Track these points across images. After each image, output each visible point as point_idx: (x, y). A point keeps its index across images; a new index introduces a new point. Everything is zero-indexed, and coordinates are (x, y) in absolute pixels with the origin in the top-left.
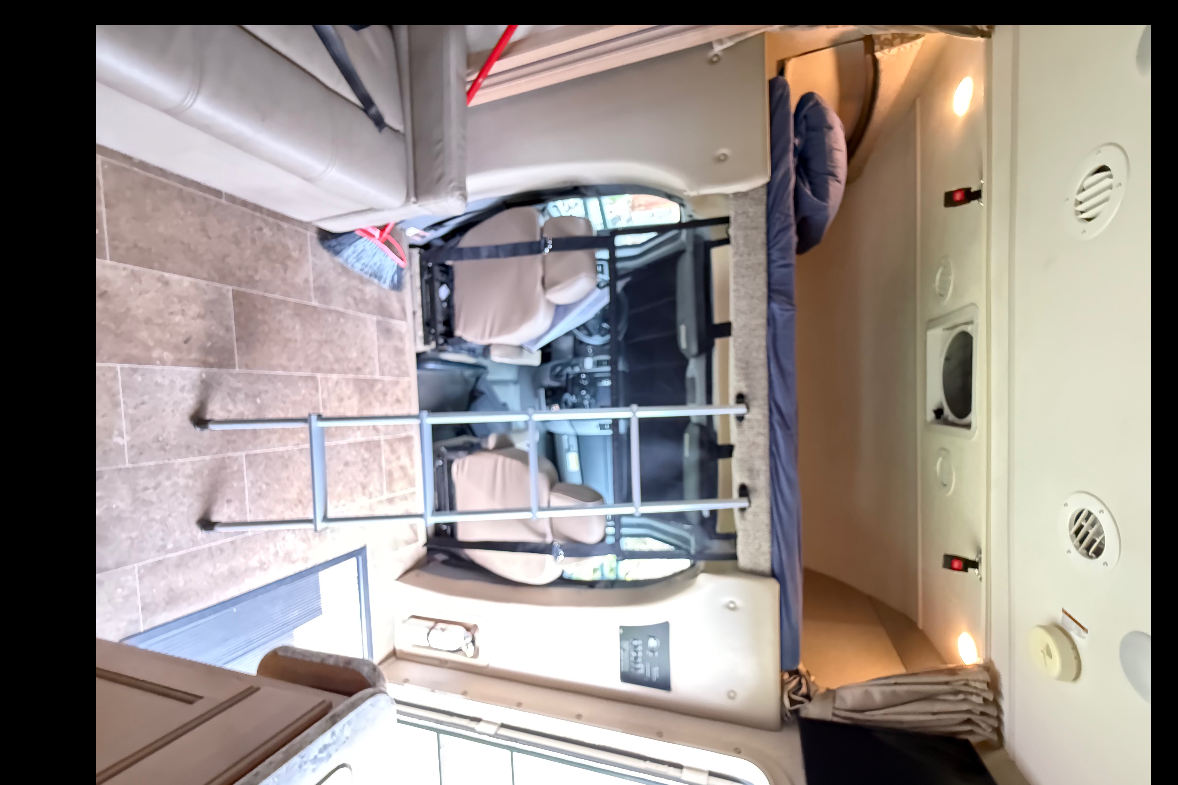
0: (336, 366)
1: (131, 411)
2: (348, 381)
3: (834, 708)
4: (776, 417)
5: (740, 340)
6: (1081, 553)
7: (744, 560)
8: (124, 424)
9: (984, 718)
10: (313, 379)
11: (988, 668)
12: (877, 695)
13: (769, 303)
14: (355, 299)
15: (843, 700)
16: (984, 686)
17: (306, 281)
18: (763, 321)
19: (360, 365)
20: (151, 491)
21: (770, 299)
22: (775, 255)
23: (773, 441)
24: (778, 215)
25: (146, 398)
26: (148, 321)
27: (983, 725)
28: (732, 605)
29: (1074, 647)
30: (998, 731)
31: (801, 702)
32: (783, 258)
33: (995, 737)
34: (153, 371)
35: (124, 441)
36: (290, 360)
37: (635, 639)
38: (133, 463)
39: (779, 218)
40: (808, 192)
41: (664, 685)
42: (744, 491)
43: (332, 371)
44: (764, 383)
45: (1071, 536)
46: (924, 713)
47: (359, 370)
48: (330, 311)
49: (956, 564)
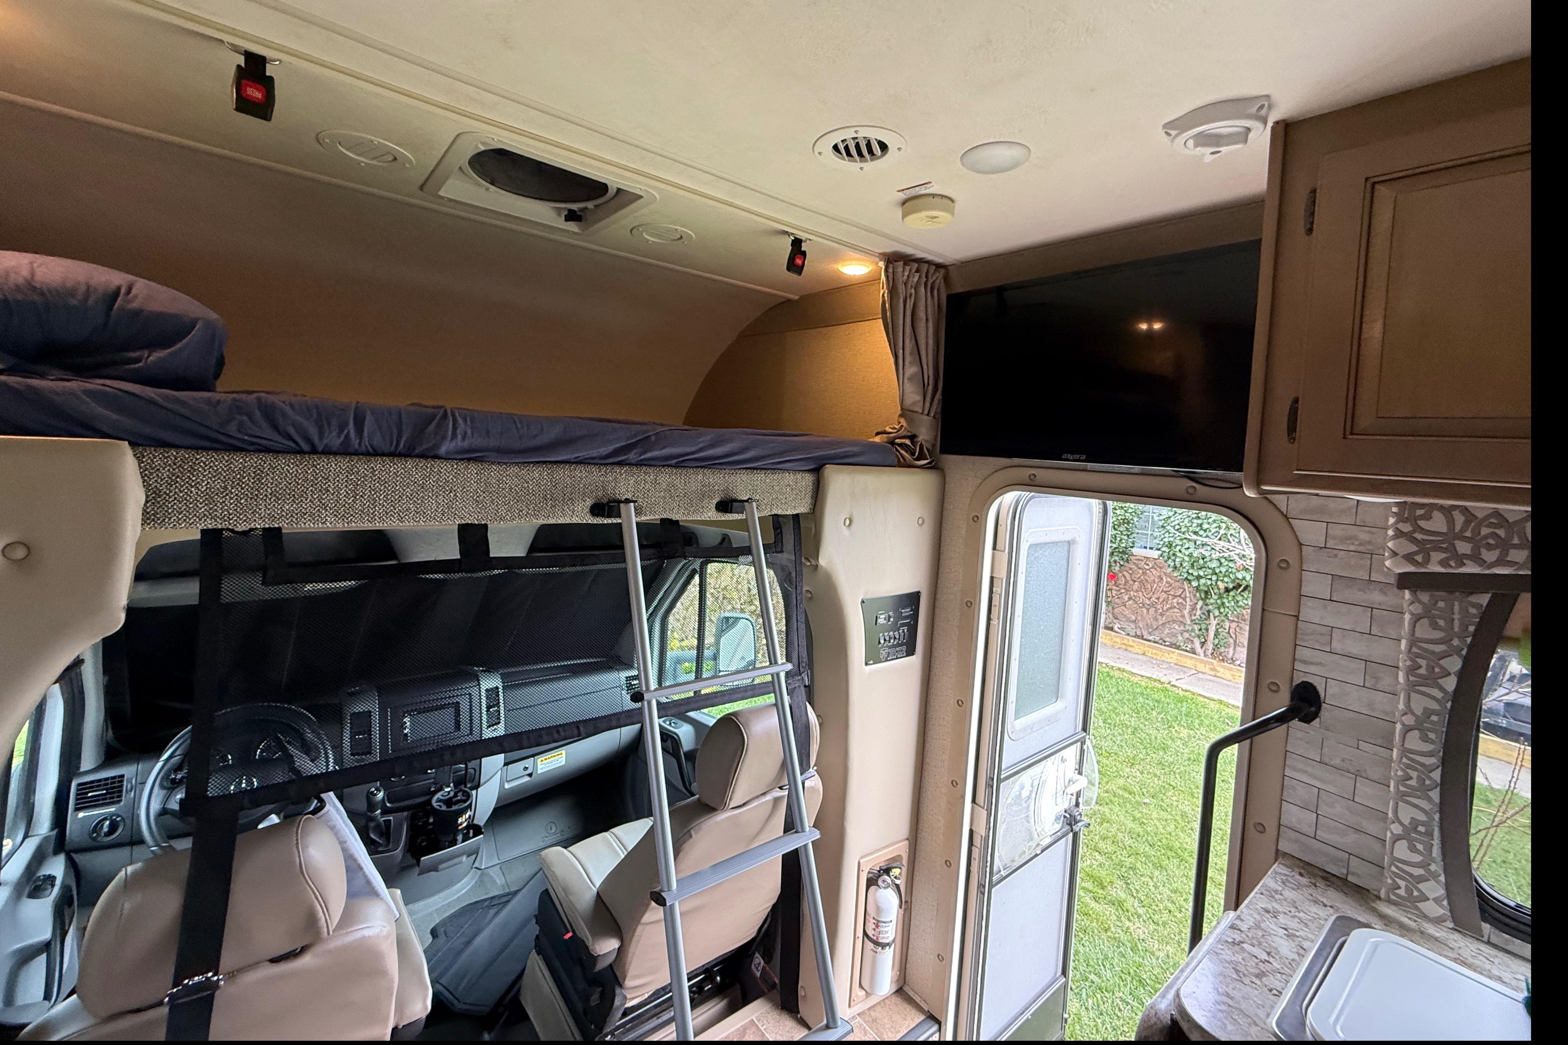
3: (922, 413)
4: (632, 456)
5: (503, 511)
6: (872, 160)
7: (802, 508)
9: (930, 276)
11: (893, 259)
12: (911, 370)
13: (436, 457)
15: (914, 403)
16: (908, 268)
18: (473, 468)
21: (431, 455)
22: (334, 440)
23: (665, 462)
24: (232, 429)
27: (934, 278)
28: (848, 522)
29: (934, 196)
30: (939, 266)
31: (921, 446)
32: (342, 428)
33: (942, 271)
37: (880, 643)
39: (241, 428)
40: (158, 355)
41: (913, 599)
42: (725, 506)
44: (580, 472)
45: (849, 161)
46: (927, 328)
49: (799, 261)
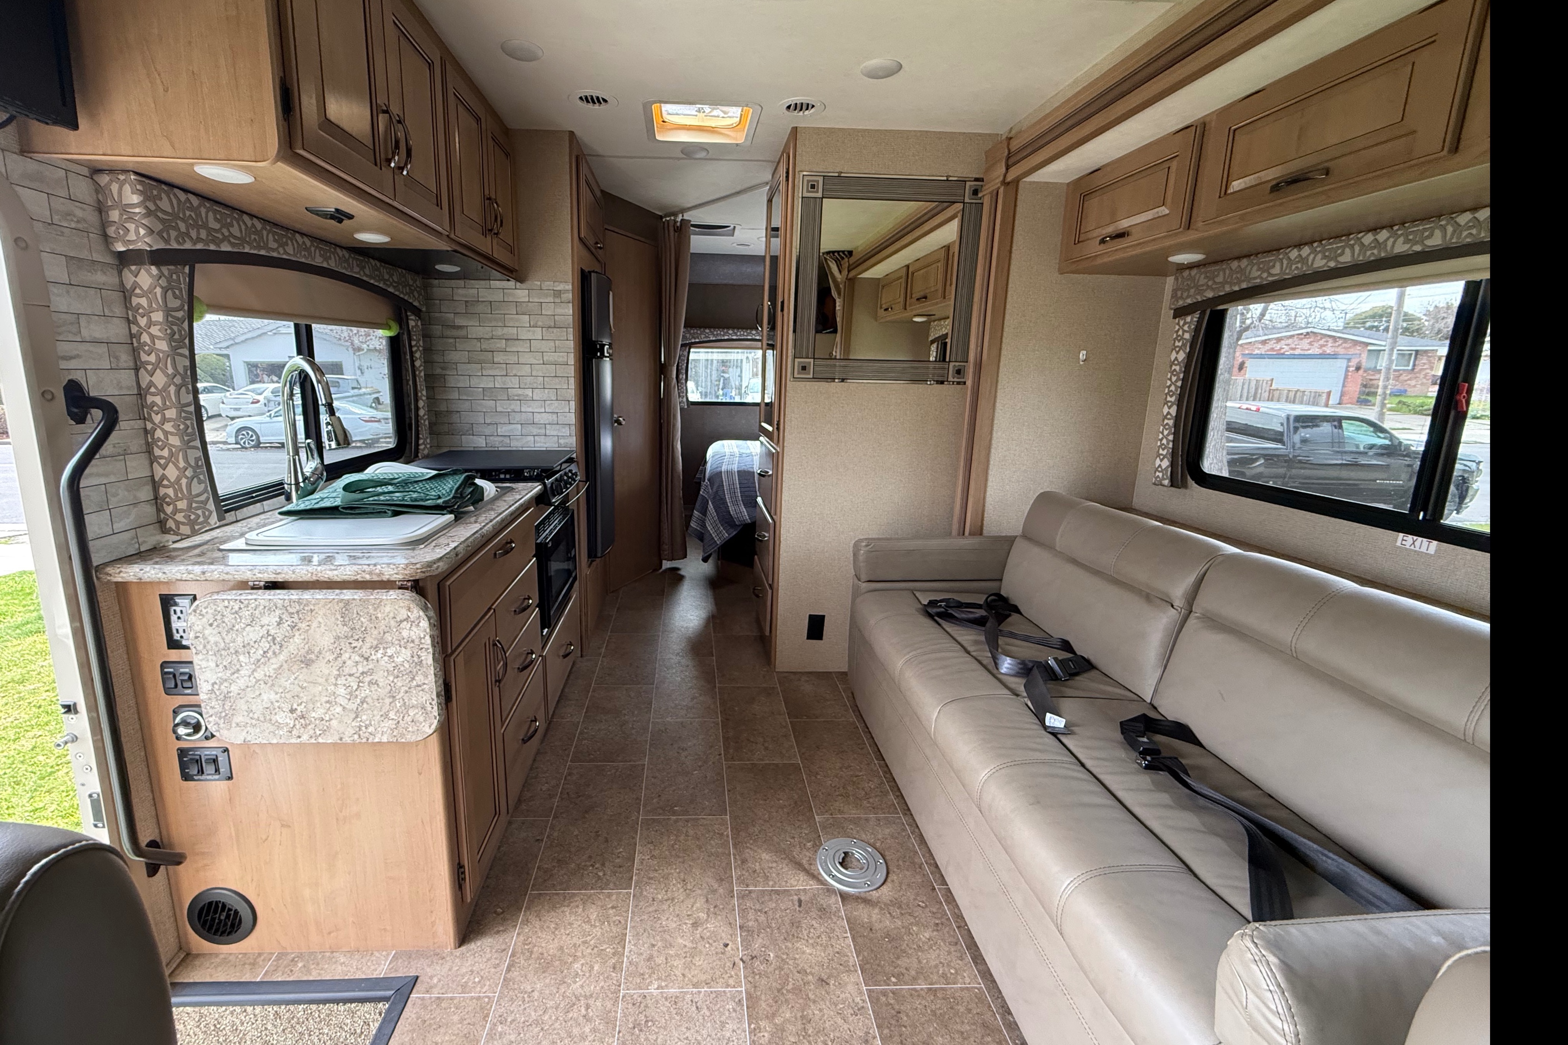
1: (688, 997)
8: (673, 991)
20: (583, 1011)
25: (705, 1011)
26: (806, 1020)
34: (740, 1021)
35: (653, 990)
38: (624, 997)
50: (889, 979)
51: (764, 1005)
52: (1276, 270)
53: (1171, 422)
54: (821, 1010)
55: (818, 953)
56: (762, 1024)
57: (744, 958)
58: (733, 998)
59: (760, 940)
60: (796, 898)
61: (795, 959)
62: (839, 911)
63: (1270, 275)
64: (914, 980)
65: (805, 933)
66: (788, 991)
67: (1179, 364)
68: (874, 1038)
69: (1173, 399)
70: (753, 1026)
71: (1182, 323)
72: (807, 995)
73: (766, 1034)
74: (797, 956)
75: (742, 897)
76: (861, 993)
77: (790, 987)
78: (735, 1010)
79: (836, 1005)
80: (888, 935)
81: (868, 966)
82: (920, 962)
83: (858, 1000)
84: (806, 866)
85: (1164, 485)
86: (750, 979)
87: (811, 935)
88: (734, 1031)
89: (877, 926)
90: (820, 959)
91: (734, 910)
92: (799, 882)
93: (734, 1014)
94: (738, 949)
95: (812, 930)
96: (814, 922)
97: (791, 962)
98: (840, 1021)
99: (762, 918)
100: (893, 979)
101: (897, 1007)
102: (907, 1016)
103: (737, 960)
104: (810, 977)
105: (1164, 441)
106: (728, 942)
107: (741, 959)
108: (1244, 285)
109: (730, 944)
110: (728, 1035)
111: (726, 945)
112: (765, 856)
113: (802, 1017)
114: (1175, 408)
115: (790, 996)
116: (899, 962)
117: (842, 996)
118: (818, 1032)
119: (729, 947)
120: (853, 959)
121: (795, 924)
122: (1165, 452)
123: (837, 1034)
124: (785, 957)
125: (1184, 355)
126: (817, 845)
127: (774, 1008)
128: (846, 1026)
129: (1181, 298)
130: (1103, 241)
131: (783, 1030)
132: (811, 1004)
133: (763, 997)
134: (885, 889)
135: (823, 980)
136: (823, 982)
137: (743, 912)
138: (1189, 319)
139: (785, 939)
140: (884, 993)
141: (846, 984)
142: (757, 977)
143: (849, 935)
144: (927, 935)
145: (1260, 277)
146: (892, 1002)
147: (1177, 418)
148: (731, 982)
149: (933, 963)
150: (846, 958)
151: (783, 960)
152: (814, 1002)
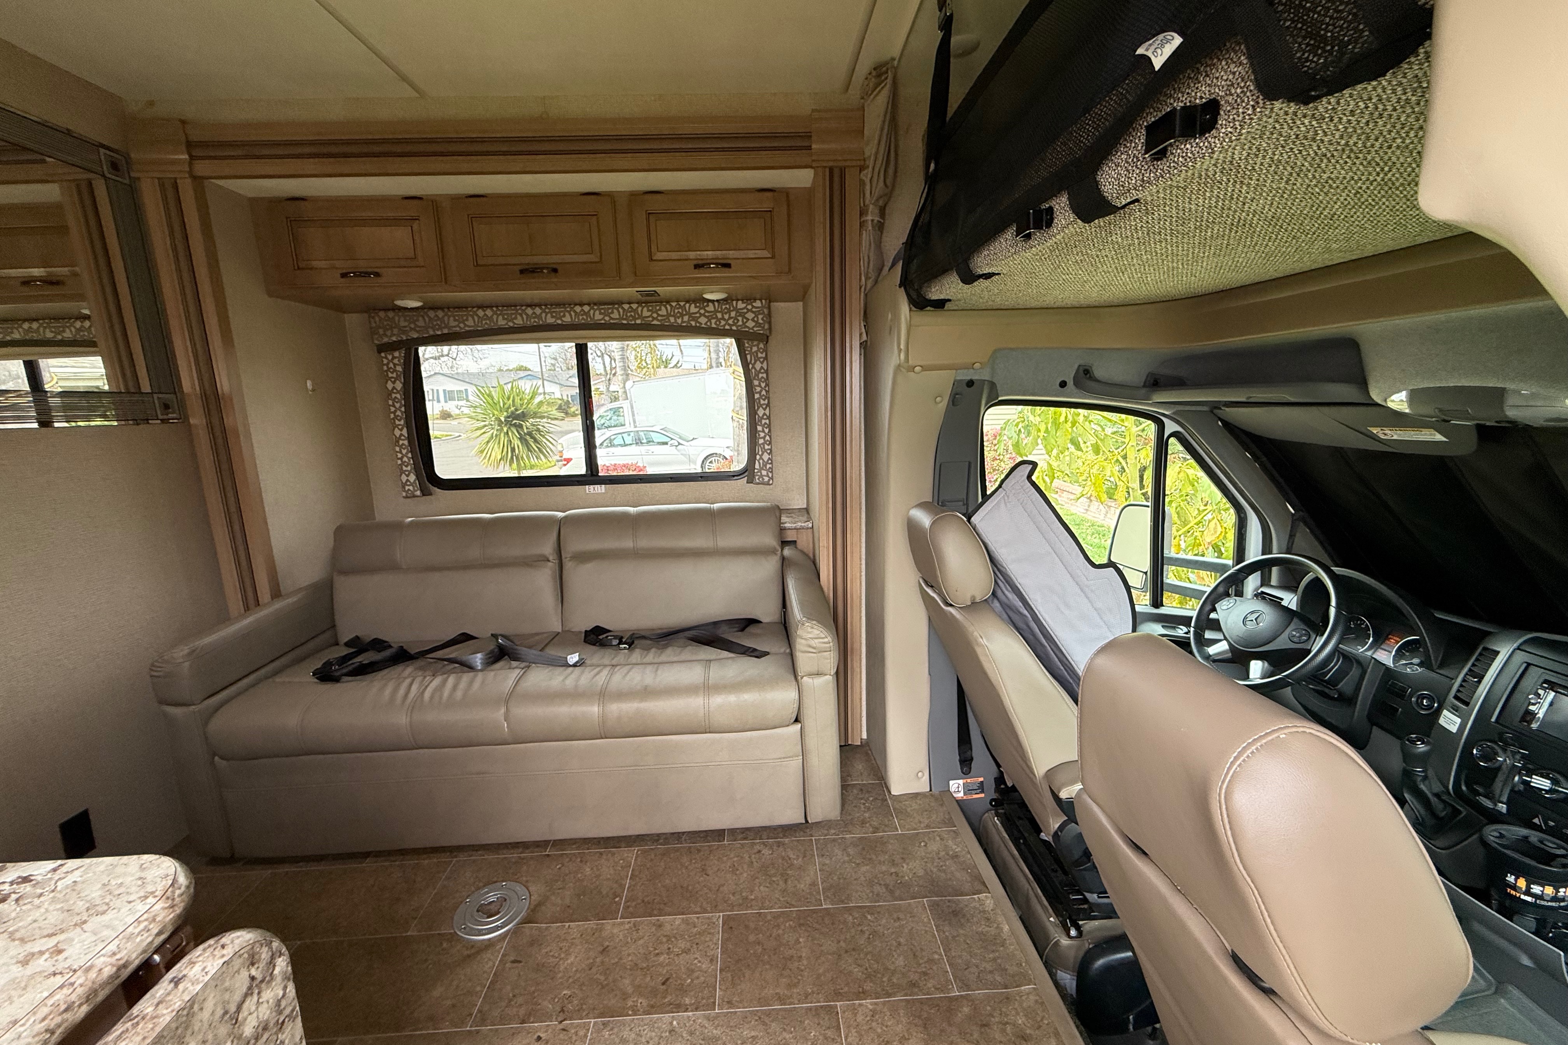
0: (868, 986)
2: (894, 1009)
10: (831, 1011)
14: (887, 886)
17: (814, 884)
19: (914, 977)
26: (634, 968)
34: (624, 1024)
36: (790, 986)
43: (862, 994)
47: (913, 985)
48: (849, 910)
50: (615, 902)
51: (613, 1001)
52: (470, 322)
53: (406, 442)
54: (629, 955)
55: (576, 950)
56: (630, 1003)
57: (560, 1019)
58: (599, 1031)
59: (546, 1003)
60: (508, 965)
61: (577, 971)
62: (540, 928)
63: (466, 325)
64: (622, 886)
65: (552, 960)
66: (606, 979)
67: (398, 392)
68: (658, 920)
69: (402, 422)
70: (630, 1013)
71: (390, 357)
72: (613, 964)
73: (640, 1001)
74: (574, 969)
75: (483, 1021)
76: (622, 923)
77: (602, 978)
78: (612, 1029)
79: (628, 943)
80: (579, 895)
81: (601, 915)
82: (609, 879)
83: (627, 926)
84: (473, 951)
85: (418, 496)
86: (584, 1014)
87: (556, 955)
88: (631, 1030)
89: (567, 901)
90: (583, 950)
91: (497, 1030)
92: (491, 962)
93: (616, 1030)
94: (548, 1026)
95: (551, 954)
96: (544, 951)
97: (578, 975)
98: (641, 942)
99: (520, 1000)
100: (617, 899)
101: (639, 901)
102: (647, 896)
103: (561, 1026)
104: (598, 960)
105: (405, 459)
106: (536, 1037)
107: (561, 1022)
108: (446, 331)
109: (539, 1034)
110: (633, 1036)
111: (539, 1038)
112: (437, 992)
113: (631, 970)
114: (405, 430)
115: (611, 979)
116: (604, 892)
117: (621, 937)
118: (646, 958)
119: (541, 1035)
120: (592, 924)
121: (539, 968)
122: (409, 468)
123: (651, 944)
124: (571, 980)
125: (401, 385)
126: (453, 938)
127: (618, 992)
128: (646, 938)
129: (386, 335)
130: (344, 275)
131: (639, 986)
132: (622, 962)
133: (605, 1002)
134: (533, 888)
135: (604, 950)
136: (604, 951)
137: (503, 1020)
138: (396, 354)
139: (552, 979)
140: (627, 907)
141: (612, 933)
142: (584, 1007)
143: (567, 924)
144: (588, 869)
145: (458, 326)
146: (634, 904)
147: (409, 438)
148: (581, 1033)
149: (612, 872)
150: (589, 930)
151: (574, 982)
152: (621, 959)
